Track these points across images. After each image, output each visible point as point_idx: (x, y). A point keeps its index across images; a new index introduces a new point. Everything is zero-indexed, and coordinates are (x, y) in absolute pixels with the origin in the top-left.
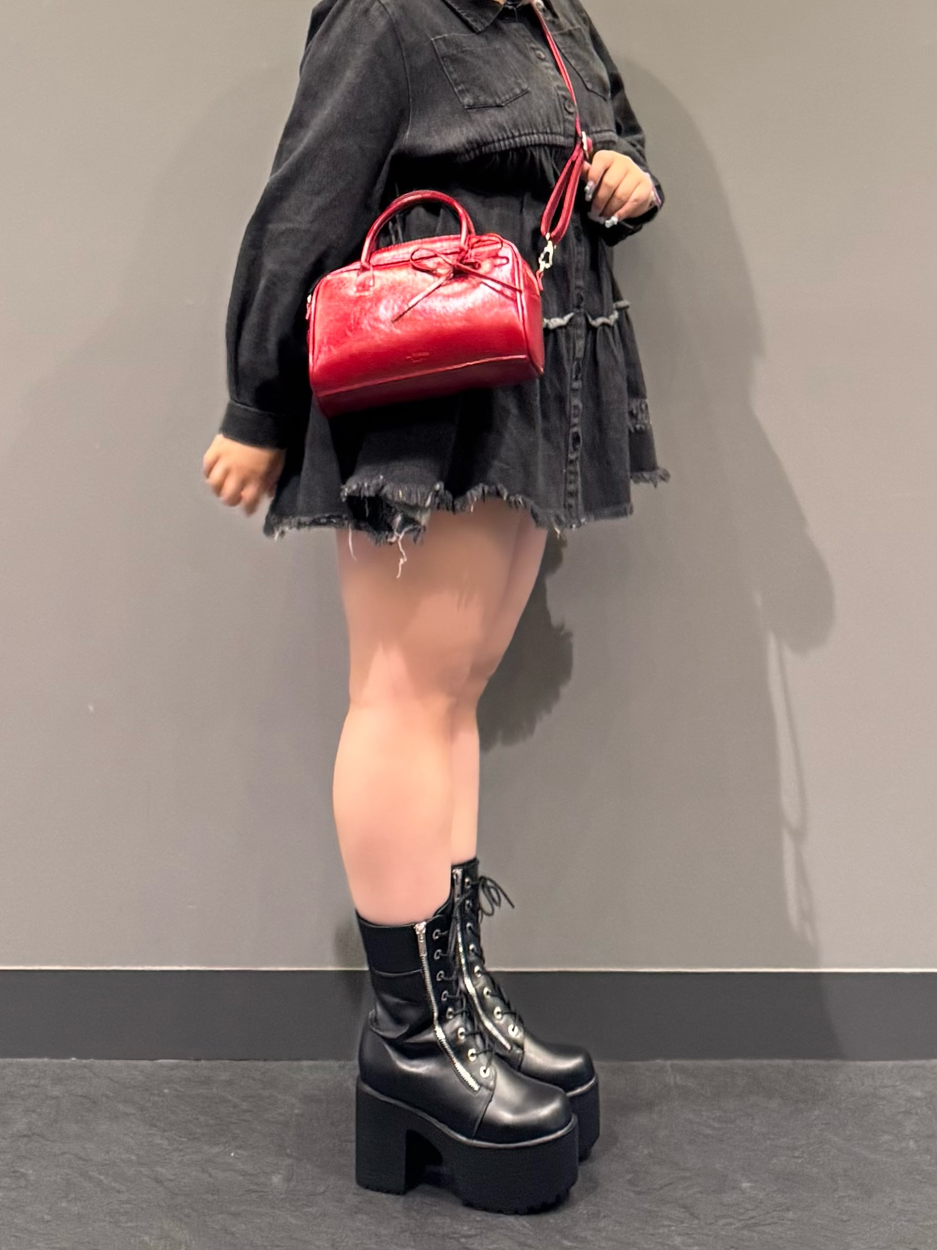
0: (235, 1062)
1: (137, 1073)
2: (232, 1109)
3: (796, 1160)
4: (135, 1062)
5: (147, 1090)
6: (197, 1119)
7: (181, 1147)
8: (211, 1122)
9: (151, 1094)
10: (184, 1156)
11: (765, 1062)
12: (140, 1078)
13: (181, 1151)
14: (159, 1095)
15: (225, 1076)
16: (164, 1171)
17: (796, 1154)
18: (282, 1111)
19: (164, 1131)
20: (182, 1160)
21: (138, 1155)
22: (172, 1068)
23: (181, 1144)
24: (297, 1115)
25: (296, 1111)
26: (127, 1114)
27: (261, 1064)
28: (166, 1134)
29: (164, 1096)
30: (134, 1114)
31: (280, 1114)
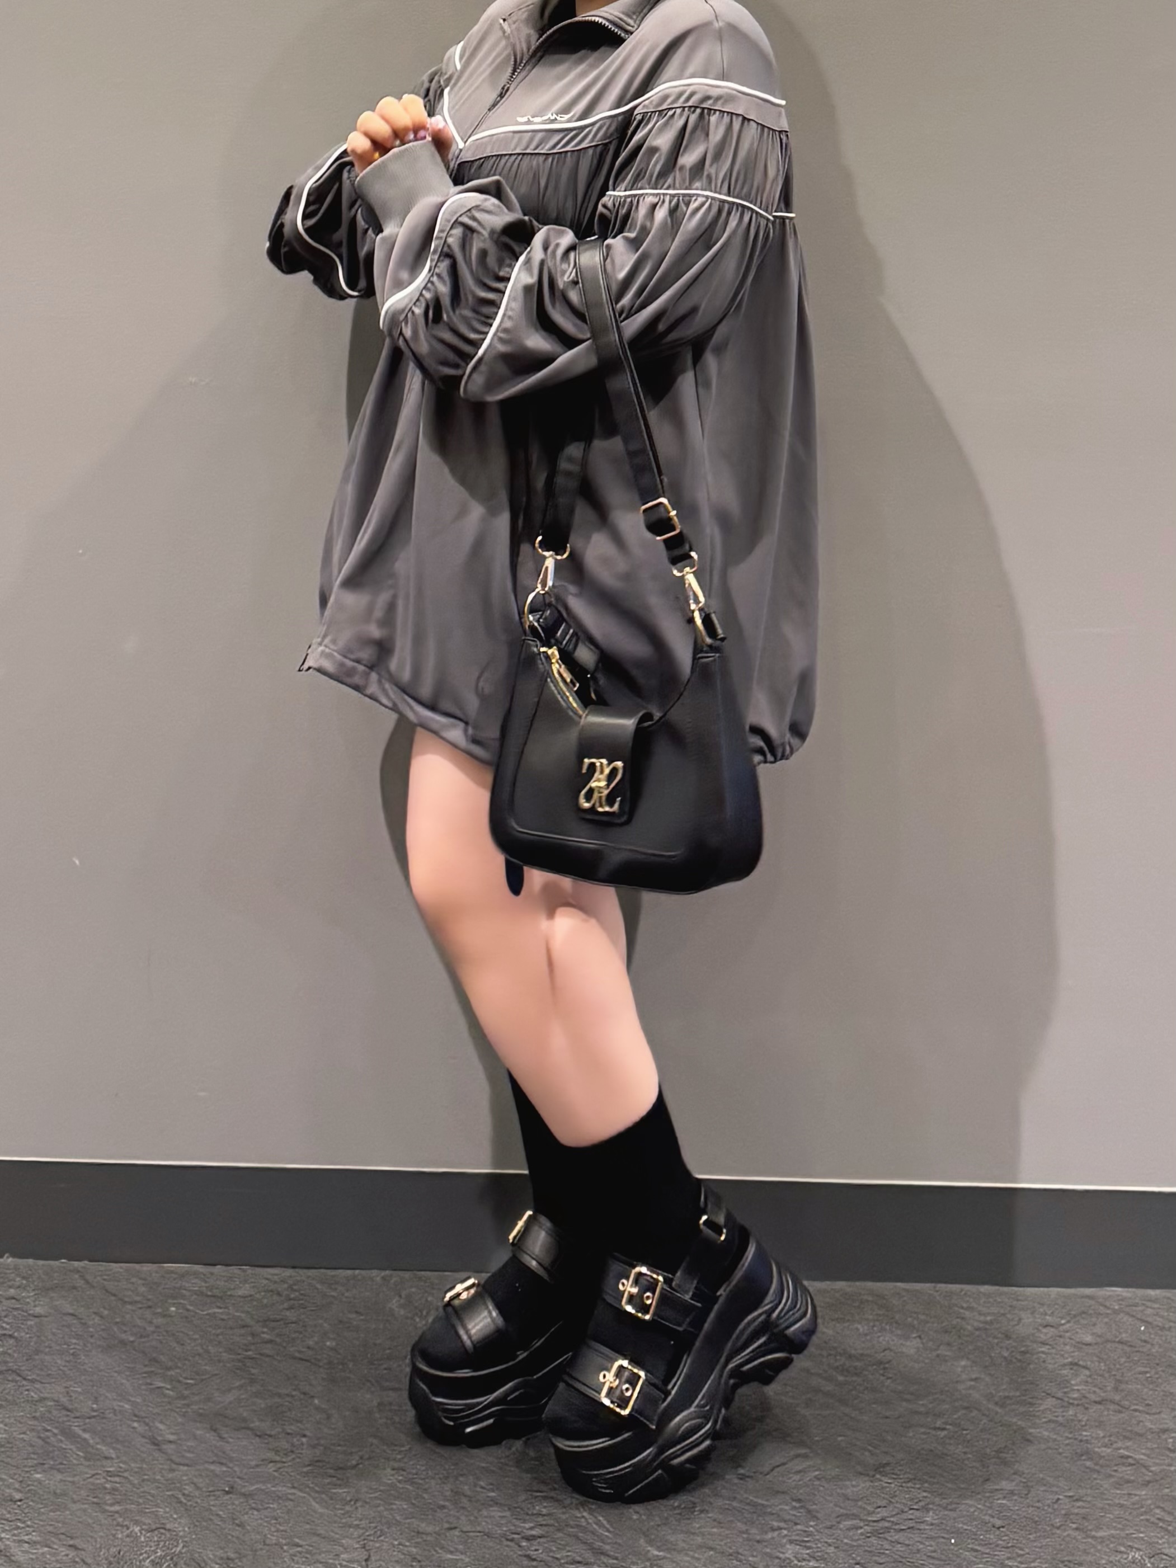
0: (258, 1270)
1: (140, 1282)
2: (250, 1338)
3: (939, 1433)
4: (137, 1266)
5: (150, 1307)
6: (207, 1352)
7: (186, 1393)
8: (225, 1356)
9: (155, 1314)
10: (188, 1405)
11: (899, 1284)
12: (142, 1289)
13: (184, 1398)
14: (164, 1316)
15: (245, 1290)
16: (161, 1427)
17: (937, 1425)
18: (311, 1343)
19: (169, 1369)
20: (186, 1412)
21: (134, 1404)
22: (182, 1276)
23: (186, 1389)
24: (332, 1349)
25: (328, 1343)
26: (123, 1343)
27: (289, 1272)
28: (169, 1373)
29: (170, 1316)
30: (132, 1342)
31: (309, 1348)
